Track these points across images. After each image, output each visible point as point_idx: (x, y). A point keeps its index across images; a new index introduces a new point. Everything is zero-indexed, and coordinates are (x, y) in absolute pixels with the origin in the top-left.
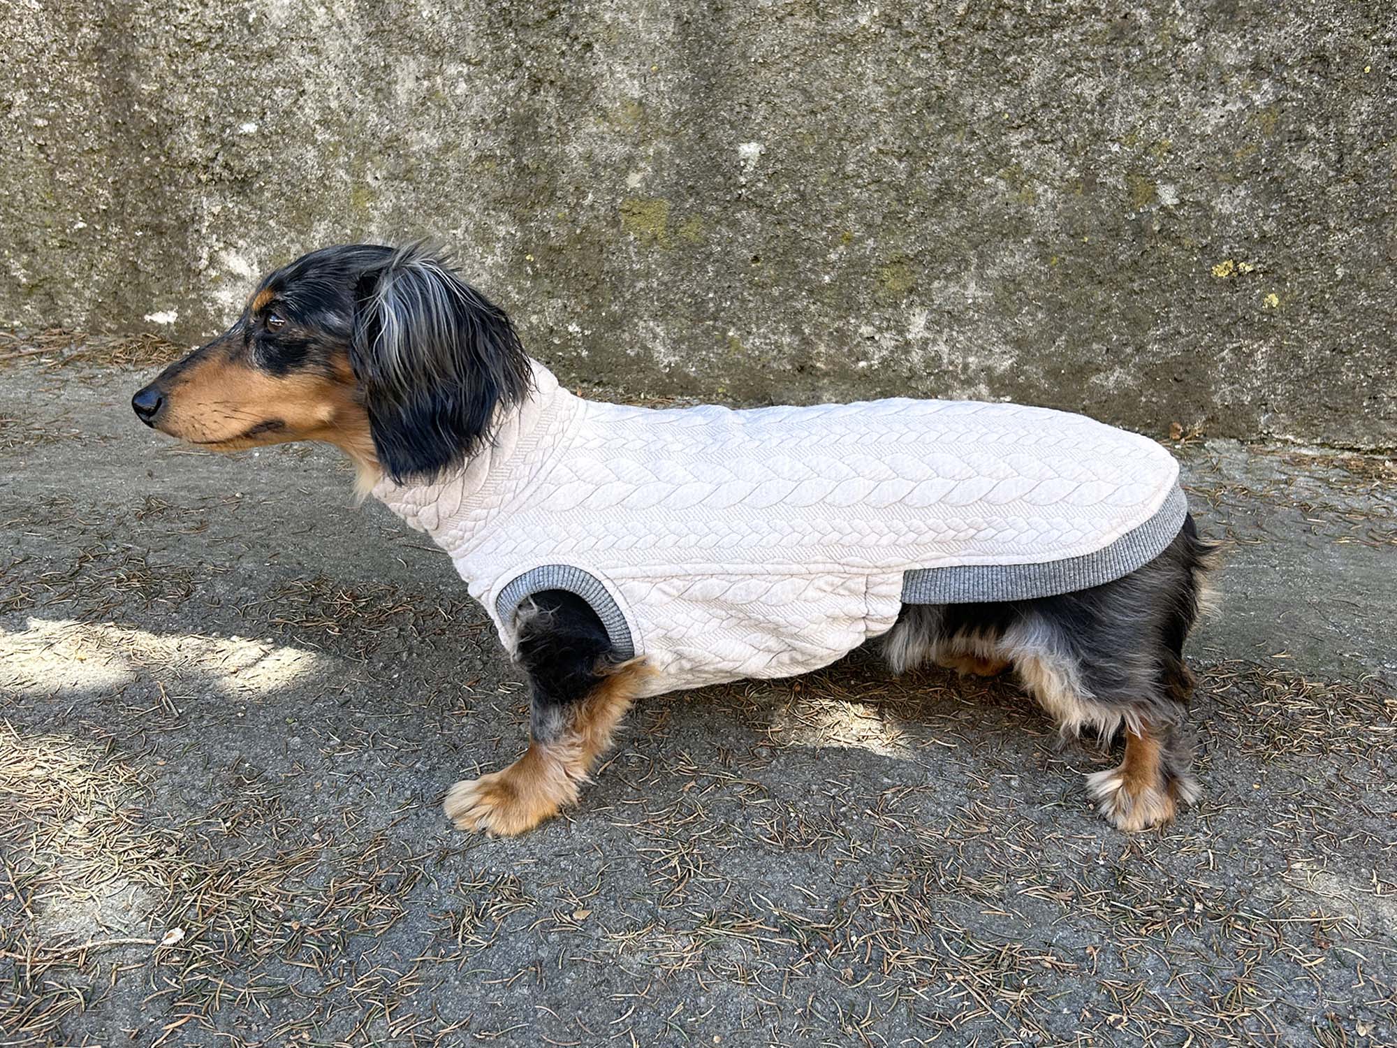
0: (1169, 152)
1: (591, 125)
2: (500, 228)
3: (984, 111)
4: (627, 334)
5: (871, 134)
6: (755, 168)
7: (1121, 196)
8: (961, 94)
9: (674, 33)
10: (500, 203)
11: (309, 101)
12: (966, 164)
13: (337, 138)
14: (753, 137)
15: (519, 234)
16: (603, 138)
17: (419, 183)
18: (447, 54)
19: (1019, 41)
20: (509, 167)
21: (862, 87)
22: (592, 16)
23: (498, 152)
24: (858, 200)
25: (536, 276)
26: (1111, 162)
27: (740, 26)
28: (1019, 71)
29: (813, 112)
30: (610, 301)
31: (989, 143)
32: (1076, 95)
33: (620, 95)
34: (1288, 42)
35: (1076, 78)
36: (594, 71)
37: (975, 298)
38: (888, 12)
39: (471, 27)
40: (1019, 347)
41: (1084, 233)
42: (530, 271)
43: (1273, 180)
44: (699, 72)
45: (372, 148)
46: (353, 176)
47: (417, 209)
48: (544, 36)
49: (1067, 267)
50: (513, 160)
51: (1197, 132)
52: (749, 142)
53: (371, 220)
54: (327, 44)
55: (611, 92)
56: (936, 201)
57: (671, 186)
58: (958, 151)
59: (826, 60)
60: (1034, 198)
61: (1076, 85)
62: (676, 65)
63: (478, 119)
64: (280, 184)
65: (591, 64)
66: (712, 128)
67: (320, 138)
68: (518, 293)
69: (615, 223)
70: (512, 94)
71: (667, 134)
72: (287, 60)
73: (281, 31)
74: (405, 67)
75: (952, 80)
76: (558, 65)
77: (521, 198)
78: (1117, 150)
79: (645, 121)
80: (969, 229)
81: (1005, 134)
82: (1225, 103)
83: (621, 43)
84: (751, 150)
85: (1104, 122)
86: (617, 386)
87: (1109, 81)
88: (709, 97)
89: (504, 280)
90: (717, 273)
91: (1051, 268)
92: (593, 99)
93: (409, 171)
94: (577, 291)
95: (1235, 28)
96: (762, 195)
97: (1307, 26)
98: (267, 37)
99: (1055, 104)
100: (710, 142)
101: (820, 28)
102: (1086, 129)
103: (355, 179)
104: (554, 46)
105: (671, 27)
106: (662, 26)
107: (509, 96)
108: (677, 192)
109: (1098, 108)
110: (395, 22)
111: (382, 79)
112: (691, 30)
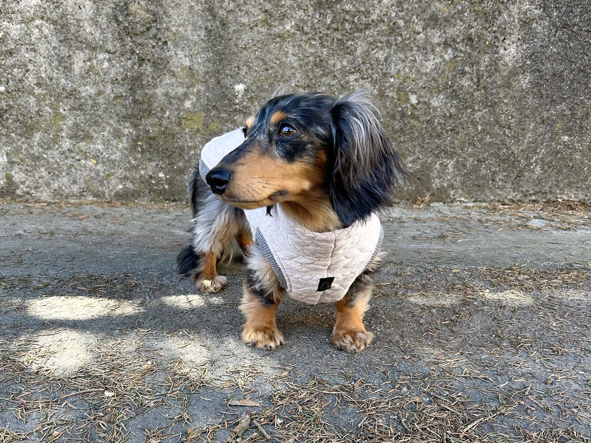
0: (413, 81)
1: (168, 79)
2: (126, 130)
3: (339, 66)
4: (186, 176)
5: (292, 78)
6: (242, 95)
7: (395, 101)
8: (329, 59)
9: (204, 36)
10: (126, 118)
11: (31, 74)
13: (45, 91)
14: (241, 82)
16: (173, 85)
17: (86, 111)
18: (99, 49)
19: (352, 35)
20: (129, 101)
21: (287, 57)
22: (167, 29)
23: (124, 94)
25: (143, 151)
26: (391, 86)
27: (234, 31)
28: (353, 48)
29: (267, 70)
30: (179, 161)
31: (341, 80)
32: (376, 58)
33: (181, 65)
34: (457, 33)
35: (375, 51)
36: (168, 54)
38: (298, 23)
39: (110, 36)
42: (140, 150)
43: (453, 91)
44: (216, 53)
45: (63, 95)
46: (53, 109)
47: (85, 123)
48: (145, 39)
50: (131, 98)
51: (424, 72)
52: (239, 84)
53: (62, 130)
54: (40, 47)
55: (176, 63)
57: (205, 106)
58: (329, 84)
59: (272, 46)
61: (376, 53)
62: (206, 50)
63: (114, 79)
64: (17, 115)
65: (166, 51)
66: (223, 78)
67: (36, 92)
68: (134, 160)
69: (180, 124)
70: (130, 67)
71: (202, 82)
72: (20, 55)
73: (16, 41)
74: (78, 56)
75: (325, 53)
76: (151, 52)
77: (135, 115)
78: (393, 81)
81: (348, 76)
82: (434, 59)
83: (180, 41)
84: (240, 88)
85: (387, 69)
86: (182, 201)
87: (389, 52)
88: (221, 64)
89: (128, 155)
92: (168, 67)
93: (81, 105)
94: (163, 157)
95: (437, 27)
96: (246, 107)
97: (464, 26)
98: (10, 44)
99: (368, 62)
100: (222, 85)
101: (269, 31)
102: (380, 72)
103: (54, 111)
104: (150, 43)
105: (203, 33)
106: (199, 33)
107: (128, 68)
108: (208, 108)
109: (385, 63)
110: (73, 34)
111: (67, 62)
112: (212, 34)
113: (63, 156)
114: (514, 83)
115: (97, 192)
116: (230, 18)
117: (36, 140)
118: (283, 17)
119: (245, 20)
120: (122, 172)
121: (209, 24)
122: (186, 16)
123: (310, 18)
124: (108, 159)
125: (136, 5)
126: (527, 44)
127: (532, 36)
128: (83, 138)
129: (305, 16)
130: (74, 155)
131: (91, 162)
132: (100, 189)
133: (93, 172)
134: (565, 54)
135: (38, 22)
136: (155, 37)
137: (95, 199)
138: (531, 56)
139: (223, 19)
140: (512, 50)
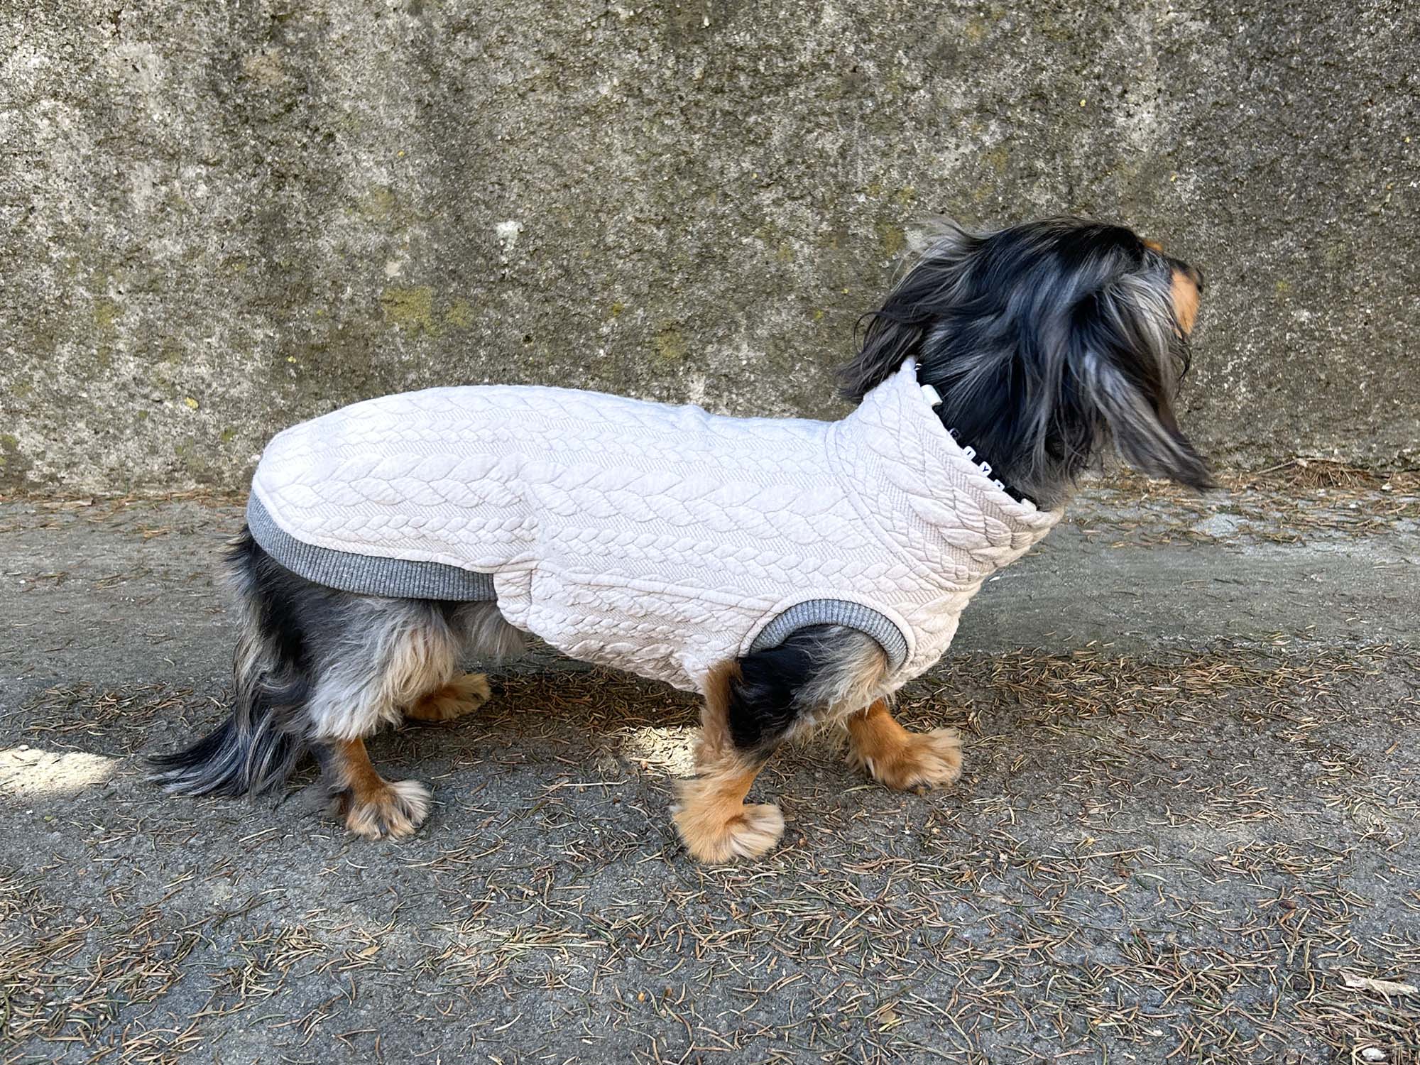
0: (913, 198)
1: (343, 217)
2: (257, 331)
3: (733, 172)
5: (626, 204)
6: (515, 246)
7: (873, 245)
8: (709, 158)
9: (417, 117)
10: (254, 305)
11: (40, 218)
12: (722, 226)
13: (73, 254)
14: (509, 215)
15: (278, 336)
16: (355, 229)
17: (166, 293)
18: (183, 157)
19: (757, 101)
20: (260, 267)
21: (612, 157)
22: (331, 106)
23: (247, 252)
24: (621, 271)
25: (300, 378)
26: (859, 213)
27: (483, 105)
28: (761, 130)
29: (566, 186)
31: (742, 204)
32: (818, 150)
33: (369, 184)
34: (1008, 83)
35: (816, 134)
36: (338, 161)
37: (748, 359)
38: (627, 81)
39: (206, 127)
40: (798, 404)
41: (844, 285)
42: (294, 374)
43: (1012, 216)
44: (446, 154)
45: (112, 261)
46: (94, 292)
47: (166, 320)
48: (283, 130)
49: (832, 320)
50: (264, 260)
51: (936, 176)
52: (506, 221)
53: (117, 337)
54: (54, 157)
55: (358, 181)
56: (699, 265)
57: (432, 272)
58: (713, 214)
59: (573, 133)
60: (792, 255)
61: (817, 140)
62: (423, 149)
63: (223, 221)
64: (15, 308)
65: (334, 155)
66: (467, 210)
67: (55, 256)
68: (283, 398)
69: (378, 315)
70: (255, 192)
71: (422, 219)
74: (140, 173)
75: (698, 144)
76: (301, 158)
77: (276, 298)
78: (864, 200)
79: (397, 208)
80: (734, 291)
81: (756, 194)
82: (958, 146)
83: (363, 131)
84: (508, 228)
85: (848, 173)
87: (847, 134)
88: (460, 179)
89: (267, 385)
90: (490, 357)
91: (817, 323)
92: (340, 190)
93: (154, 281)
95: (958, 73)
96: (526, 272)
97: (1023, 66)
99: (800, 160)
100: (467, 224)
101: (563, 101)
102: (832, 182)
103: (97, 295)
104: (295, 139)
105: (412, 112)
106: (404, 111)
107: (252, 195)
108: (439, 277)
109: (840, 161)
110: (125, 128)
111: (116, 189)
112: (434, 113)
113: (123, 394)
114: (1158, 193)
115: (206, 470)
116: (471, 75)
117: (62, 360)
118: (592, 69)
119: (505, 79)
120: (257, 425)
121: (425, 92)
122: (372, 75)
123: (654, 67)
124: (223, 398)
125: (258, 58)
126: (1181, 100)
127: (1192, 82)
128: (164, 353)
129: (644, 62)
130: (146, 391)
131: (186, 404)
132: (210, 464)
133: (193, 427)
134: (1278, 120)
135: (46, 104)
136: (305, 124)
137: (202, 486)
138: (1194, 128)
139: (456, 78)
140: (1146, 116)
